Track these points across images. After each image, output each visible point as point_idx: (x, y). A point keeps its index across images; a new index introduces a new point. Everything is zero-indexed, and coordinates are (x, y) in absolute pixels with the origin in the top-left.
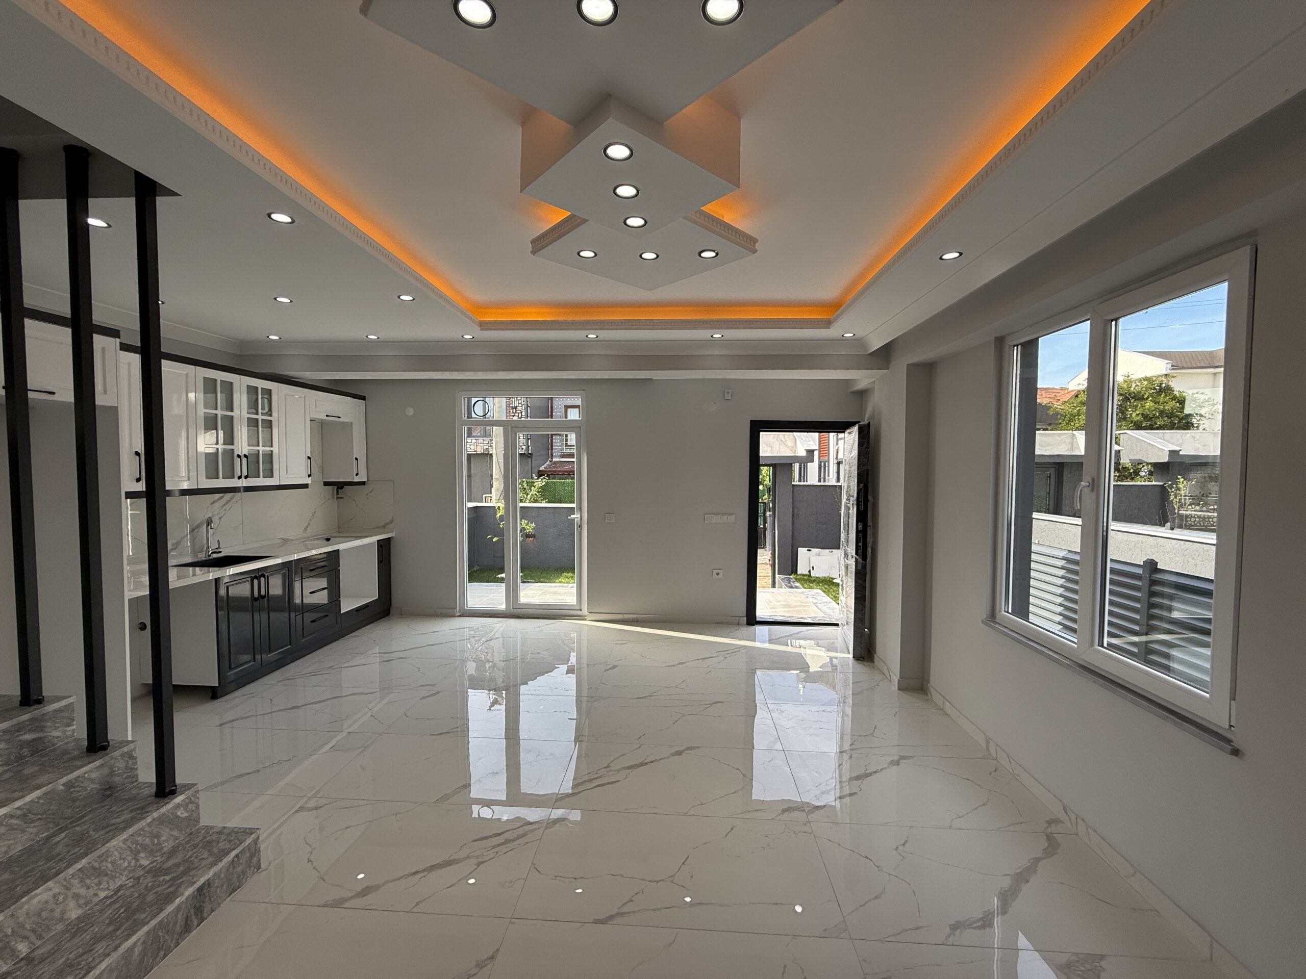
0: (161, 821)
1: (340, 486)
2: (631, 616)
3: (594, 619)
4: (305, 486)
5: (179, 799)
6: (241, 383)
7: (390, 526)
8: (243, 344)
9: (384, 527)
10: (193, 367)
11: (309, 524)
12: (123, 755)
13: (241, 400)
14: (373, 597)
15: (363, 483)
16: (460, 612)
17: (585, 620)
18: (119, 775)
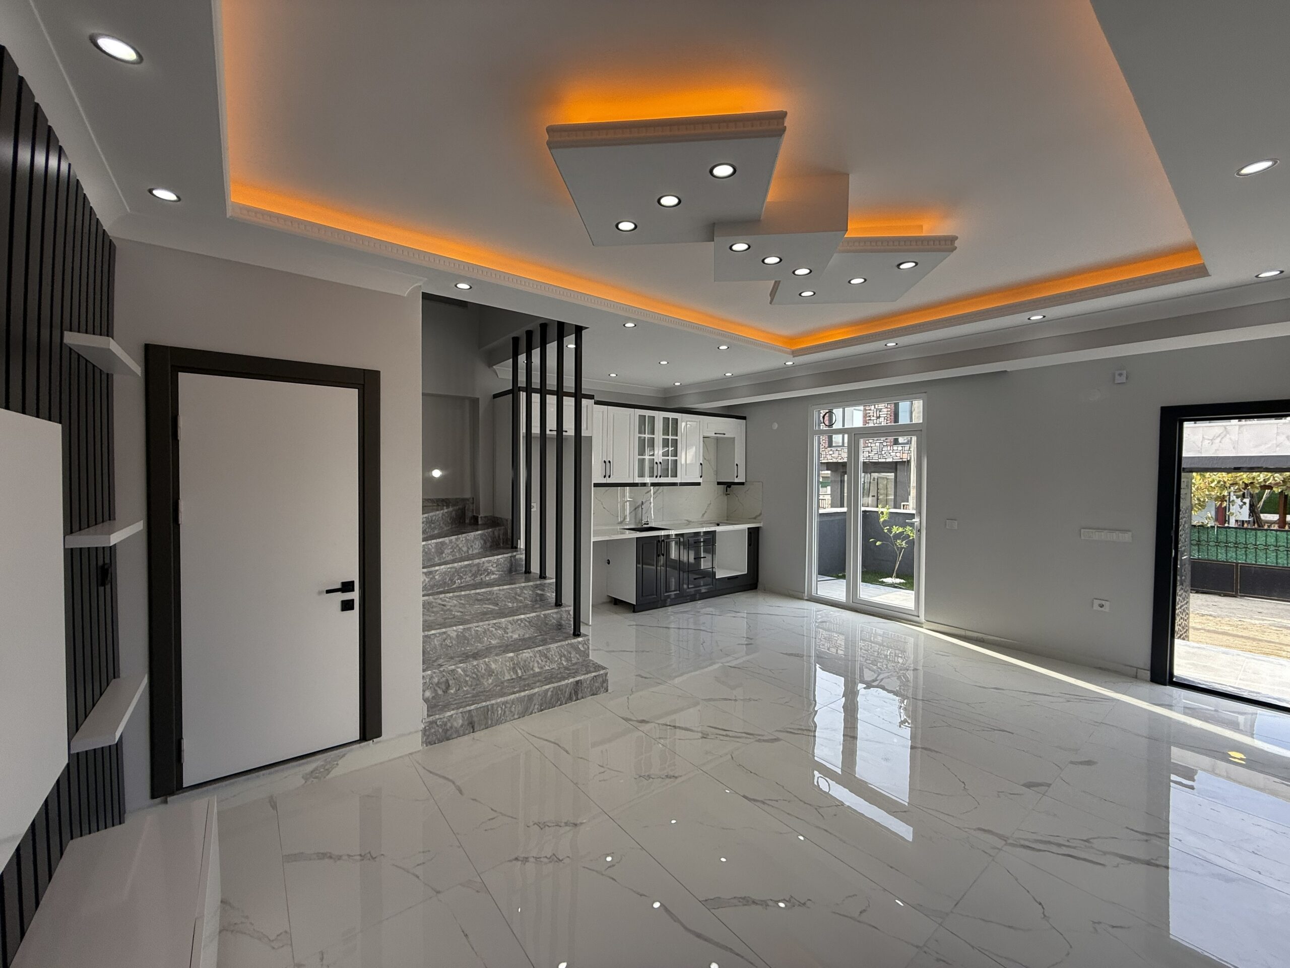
0: (571, 645)
1: (729, 485)
2: (980, 635)
3: (931, 628)
4: (699, 484)
5: (580, 639)
6: (659, 416)
7: (759, 518)
8: (666, 390)
9: (755, 518)
10: (633, 409)
11: (706, 512)
12: (566, 611)
13: (659, 426)
14: (742, 572)
15: (742, 484)
16: (807, 596)
17: (922, 627)
18: (564, 620)
